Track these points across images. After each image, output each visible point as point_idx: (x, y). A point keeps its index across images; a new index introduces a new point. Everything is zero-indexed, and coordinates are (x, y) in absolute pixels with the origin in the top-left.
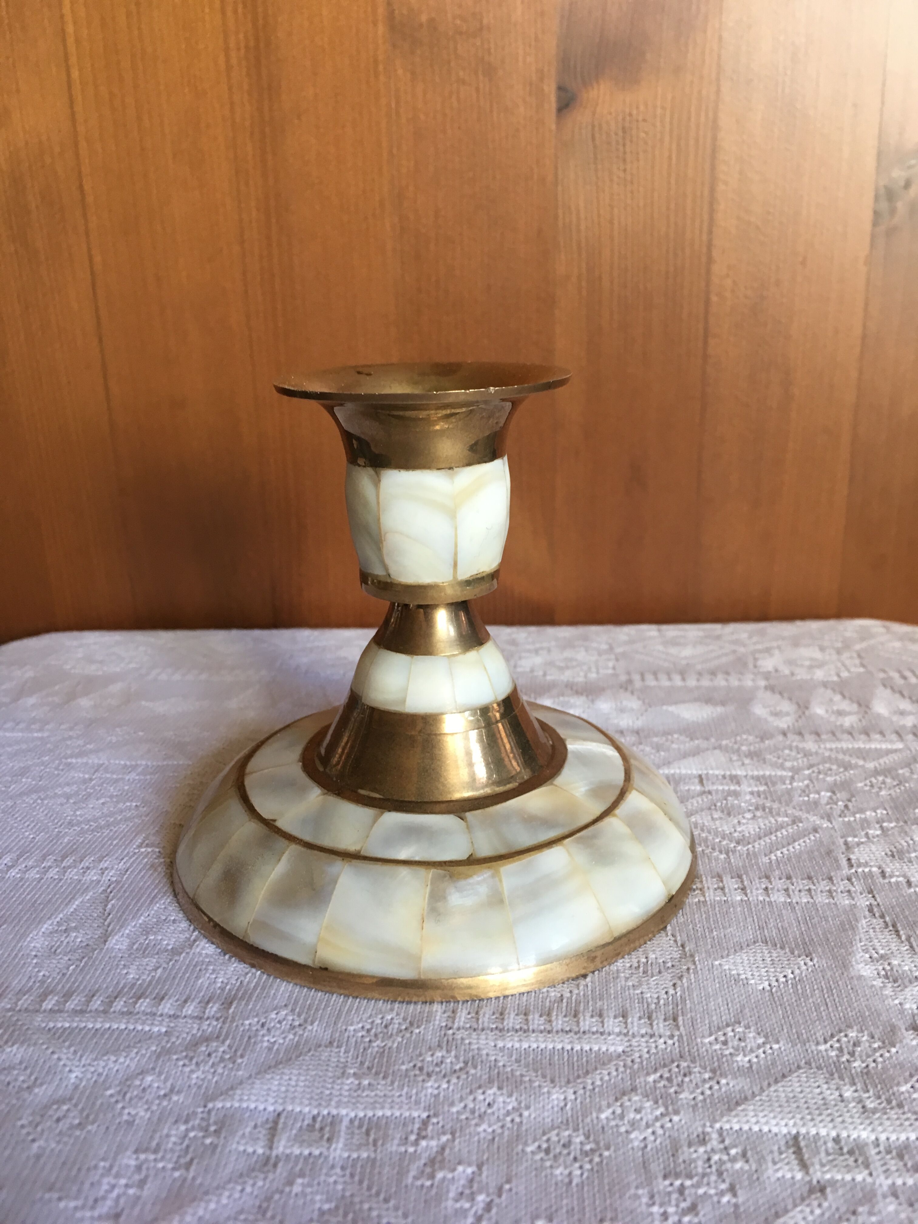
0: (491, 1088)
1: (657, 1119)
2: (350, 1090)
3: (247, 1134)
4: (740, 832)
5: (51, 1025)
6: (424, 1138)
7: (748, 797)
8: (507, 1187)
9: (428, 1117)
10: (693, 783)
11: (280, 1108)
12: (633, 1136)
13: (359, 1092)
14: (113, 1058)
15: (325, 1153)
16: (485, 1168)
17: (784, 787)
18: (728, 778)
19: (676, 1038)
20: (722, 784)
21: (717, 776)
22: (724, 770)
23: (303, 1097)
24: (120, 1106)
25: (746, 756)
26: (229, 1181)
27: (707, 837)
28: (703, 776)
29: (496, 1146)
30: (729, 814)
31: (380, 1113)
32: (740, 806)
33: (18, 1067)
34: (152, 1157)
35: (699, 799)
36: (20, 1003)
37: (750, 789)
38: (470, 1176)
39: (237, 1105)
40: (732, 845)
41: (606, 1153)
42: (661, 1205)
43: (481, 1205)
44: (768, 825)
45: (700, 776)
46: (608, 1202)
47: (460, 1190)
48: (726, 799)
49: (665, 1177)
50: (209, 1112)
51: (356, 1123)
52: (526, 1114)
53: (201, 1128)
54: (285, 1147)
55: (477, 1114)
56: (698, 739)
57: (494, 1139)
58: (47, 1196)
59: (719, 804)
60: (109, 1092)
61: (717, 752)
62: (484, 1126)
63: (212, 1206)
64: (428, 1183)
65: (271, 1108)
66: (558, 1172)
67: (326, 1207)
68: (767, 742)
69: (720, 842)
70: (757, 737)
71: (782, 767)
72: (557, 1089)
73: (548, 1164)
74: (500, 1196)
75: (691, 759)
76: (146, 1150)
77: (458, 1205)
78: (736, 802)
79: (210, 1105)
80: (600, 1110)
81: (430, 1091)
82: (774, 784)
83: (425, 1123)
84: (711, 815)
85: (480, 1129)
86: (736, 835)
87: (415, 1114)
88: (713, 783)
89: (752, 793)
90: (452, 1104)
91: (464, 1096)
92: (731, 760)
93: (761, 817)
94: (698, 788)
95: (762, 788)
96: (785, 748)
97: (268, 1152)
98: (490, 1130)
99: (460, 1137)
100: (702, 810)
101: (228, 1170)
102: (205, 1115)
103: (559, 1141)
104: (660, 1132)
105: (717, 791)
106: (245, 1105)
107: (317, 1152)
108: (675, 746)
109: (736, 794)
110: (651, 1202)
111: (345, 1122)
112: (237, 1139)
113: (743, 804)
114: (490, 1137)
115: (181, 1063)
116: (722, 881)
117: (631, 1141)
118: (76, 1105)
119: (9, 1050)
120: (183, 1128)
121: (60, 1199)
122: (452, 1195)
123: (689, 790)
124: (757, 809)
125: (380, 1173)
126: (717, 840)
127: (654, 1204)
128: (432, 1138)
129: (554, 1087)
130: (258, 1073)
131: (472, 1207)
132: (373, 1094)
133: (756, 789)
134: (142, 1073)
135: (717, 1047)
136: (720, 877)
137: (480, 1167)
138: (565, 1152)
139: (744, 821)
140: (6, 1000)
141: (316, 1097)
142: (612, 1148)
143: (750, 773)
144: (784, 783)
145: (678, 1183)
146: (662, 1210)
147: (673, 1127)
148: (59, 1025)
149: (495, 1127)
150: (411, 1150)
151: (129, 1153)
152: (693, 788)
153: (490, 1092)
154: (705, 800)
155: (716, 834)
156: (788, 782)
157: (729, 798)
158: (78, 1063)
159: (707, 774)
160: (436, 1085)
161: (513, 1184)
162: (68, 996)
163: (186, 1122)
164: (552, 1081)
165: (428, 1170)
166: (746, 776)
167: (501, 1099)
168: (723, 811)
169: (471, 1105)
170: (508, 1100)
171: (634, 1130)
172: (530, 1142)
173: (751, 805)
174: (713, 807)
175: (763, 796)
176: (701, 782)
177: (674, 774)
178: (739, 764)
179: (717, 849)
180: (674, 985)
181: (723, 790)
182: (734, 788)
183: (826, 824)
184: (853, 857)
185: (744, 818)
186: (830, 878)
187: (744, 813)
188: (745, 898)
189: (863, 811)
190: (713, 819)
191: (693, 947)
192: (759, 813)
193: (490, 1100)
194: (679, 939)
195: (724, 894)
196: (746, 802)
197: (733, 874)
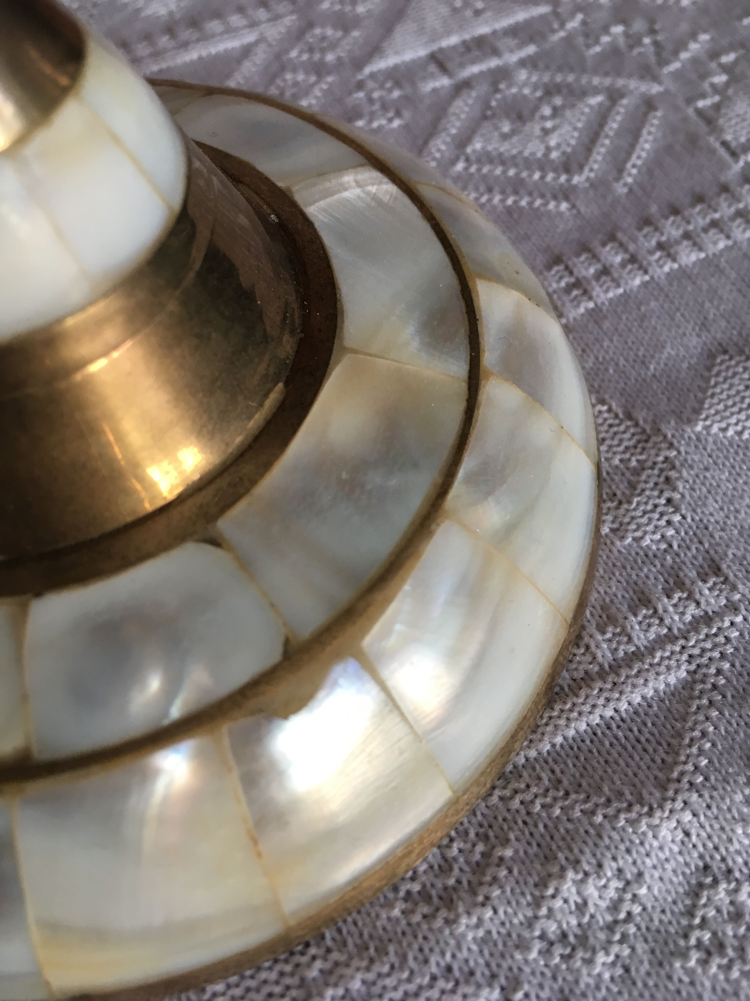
0: (561, 876)
4: (557, 148)
7: (523, 75)
17: (557, 36)
20: (473, 62)
21: (454, 48)
27: (517, 174)
32: (525, 97)
44: (583, 118)
45: (433, 57)
48: (497, 90)
52: (642, 891)
55: (572, 940)
57: (629, 974)
62: (600, 956)
69: (542, 178)
72: (658, 814)
78: (514, 90)
81: (470, 936)
82: (542, 36)
86: (554, 155)
89: (522, 63)
90: (522, 944)
91: (530, 915)
93: (564, 107)
94: (444, 82)
95: (531, 49)
103: (720, 913)
113: (526, 91)
123: (434, 90)
124: (549, 93)
129: (650, 813)
144: (554, 31)
149: (615, 948)
153: (566, 883)
156: (556, 26)
159: (441, 50)
160: (474, 920)
167: (589, 887)
168: (508, 116)
169: (553, 927)
170: (602, 881)
172: (682, 943)
173: (535, 87)
174: (489, 113)
175: (541, 65)
176: (443, 68)
177: (396, 68)
178: (468, 13)
179: (549, 195)
180: (669, 501)
181: (482, 73)
182: (493, 63)
183: (656, 89)
184: (728, 137)
185: (544, 118)
186: (725, 189)
187: (536, 108)
188: (647, 278)
189: (681, 45)
190: (505, 137)
191: (644, 413)
192: (558, 101)
193: (574, 898)
194: (614, 405)
195: (613, 280)
196: (525, 84)
197: (600, 236)
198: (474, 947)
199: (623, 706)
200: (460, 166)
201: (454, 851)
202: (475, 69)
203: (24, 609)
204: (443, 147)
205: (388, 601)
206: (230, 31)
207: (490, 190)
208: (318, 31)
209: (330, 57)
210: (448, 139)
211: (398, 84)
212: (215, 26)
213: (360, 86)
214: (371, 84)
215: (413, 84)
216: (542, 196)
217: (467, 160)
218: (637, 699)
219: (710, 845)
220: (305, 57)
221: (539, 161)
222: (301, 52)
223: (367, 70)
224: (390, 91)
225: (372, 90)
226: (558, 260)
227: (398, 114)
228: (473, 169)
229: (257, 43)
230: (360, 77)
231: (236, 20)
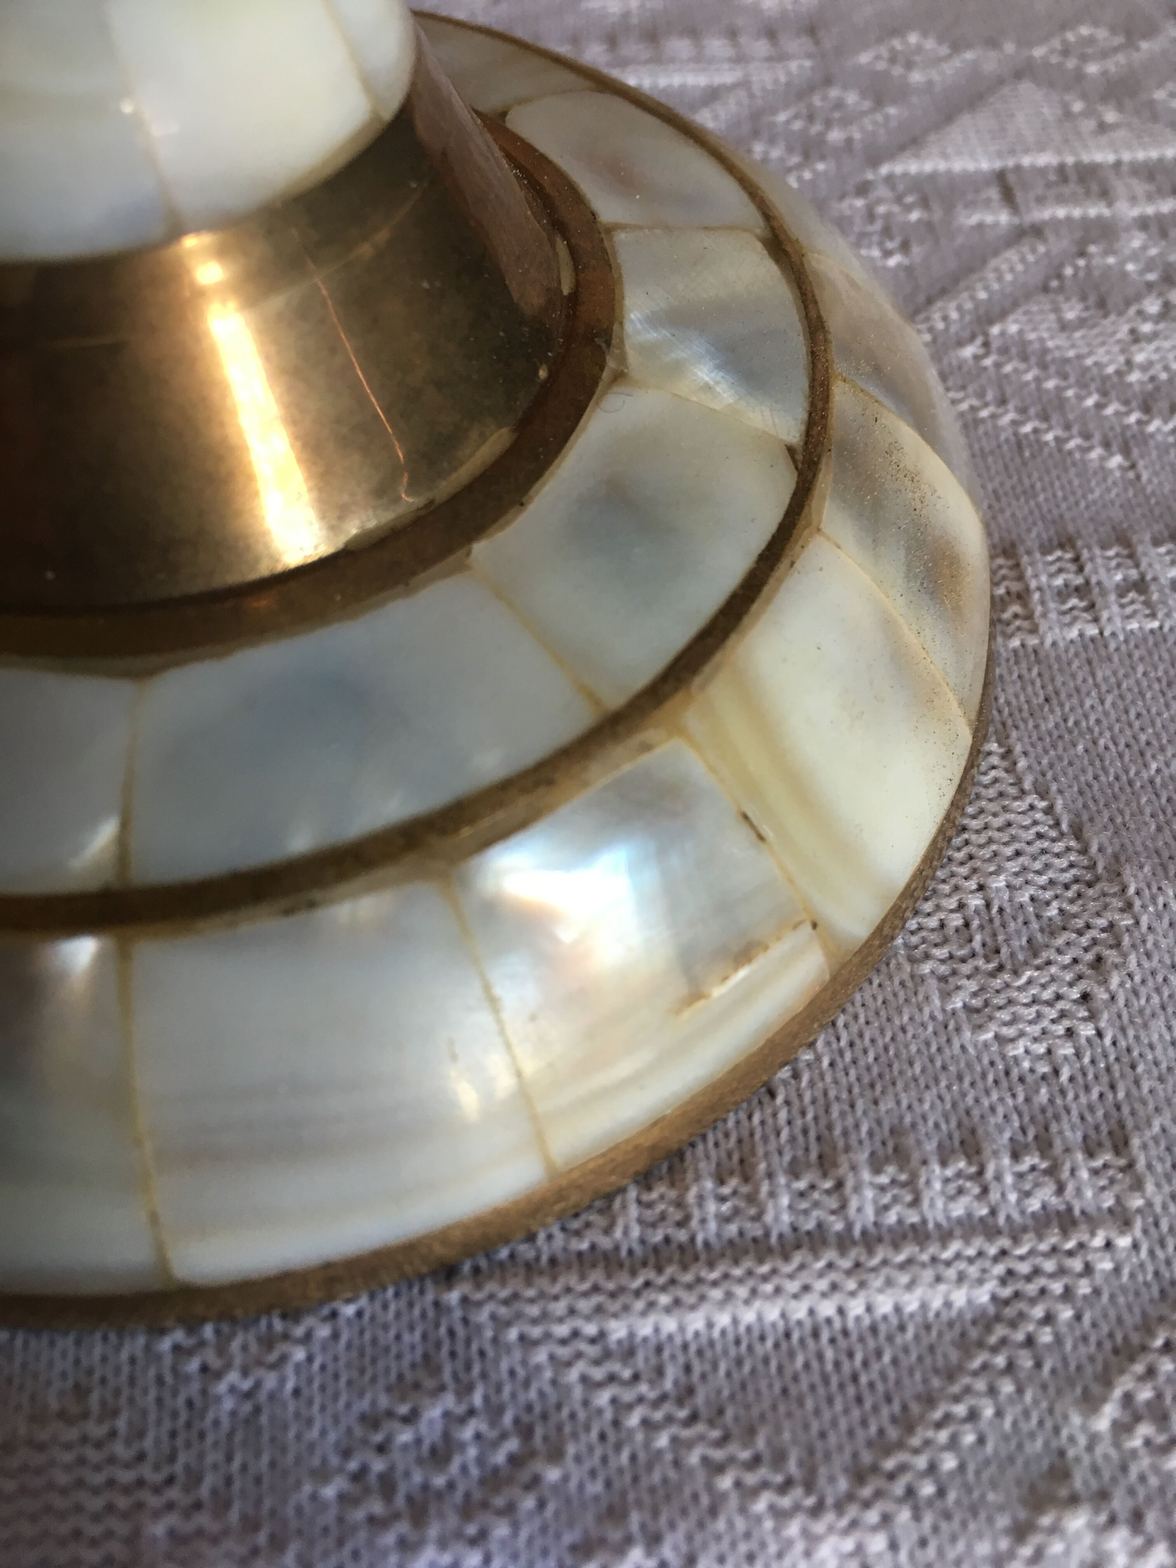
10: (987, 202)
18: (1073, 177)
19: (1138, 1224)
22: (1059, 152)
25: (1104, 99)
28: (1012, 179)
35: (1012, 255)
37: (1135, 212)
40: (1133, 418)
56: (969, 46)
61: (1026, 87)
68: (1145, 45)
70: (1113, 30)
75: (966, 120)
84: (1057, 310)
88: (1041, 201)
92: (1068, 114)
100: (1028, 296)
105: (1055, 223)
108: (916, 77)
126: (1090, 402)
133: (1150, 210)
136: (1123, 540)
139: (1146, 328)
143: (1126, 157)
152: (989, 219)
154: (1031, 258)
157: (1092, 249)
166: (1118, 164)
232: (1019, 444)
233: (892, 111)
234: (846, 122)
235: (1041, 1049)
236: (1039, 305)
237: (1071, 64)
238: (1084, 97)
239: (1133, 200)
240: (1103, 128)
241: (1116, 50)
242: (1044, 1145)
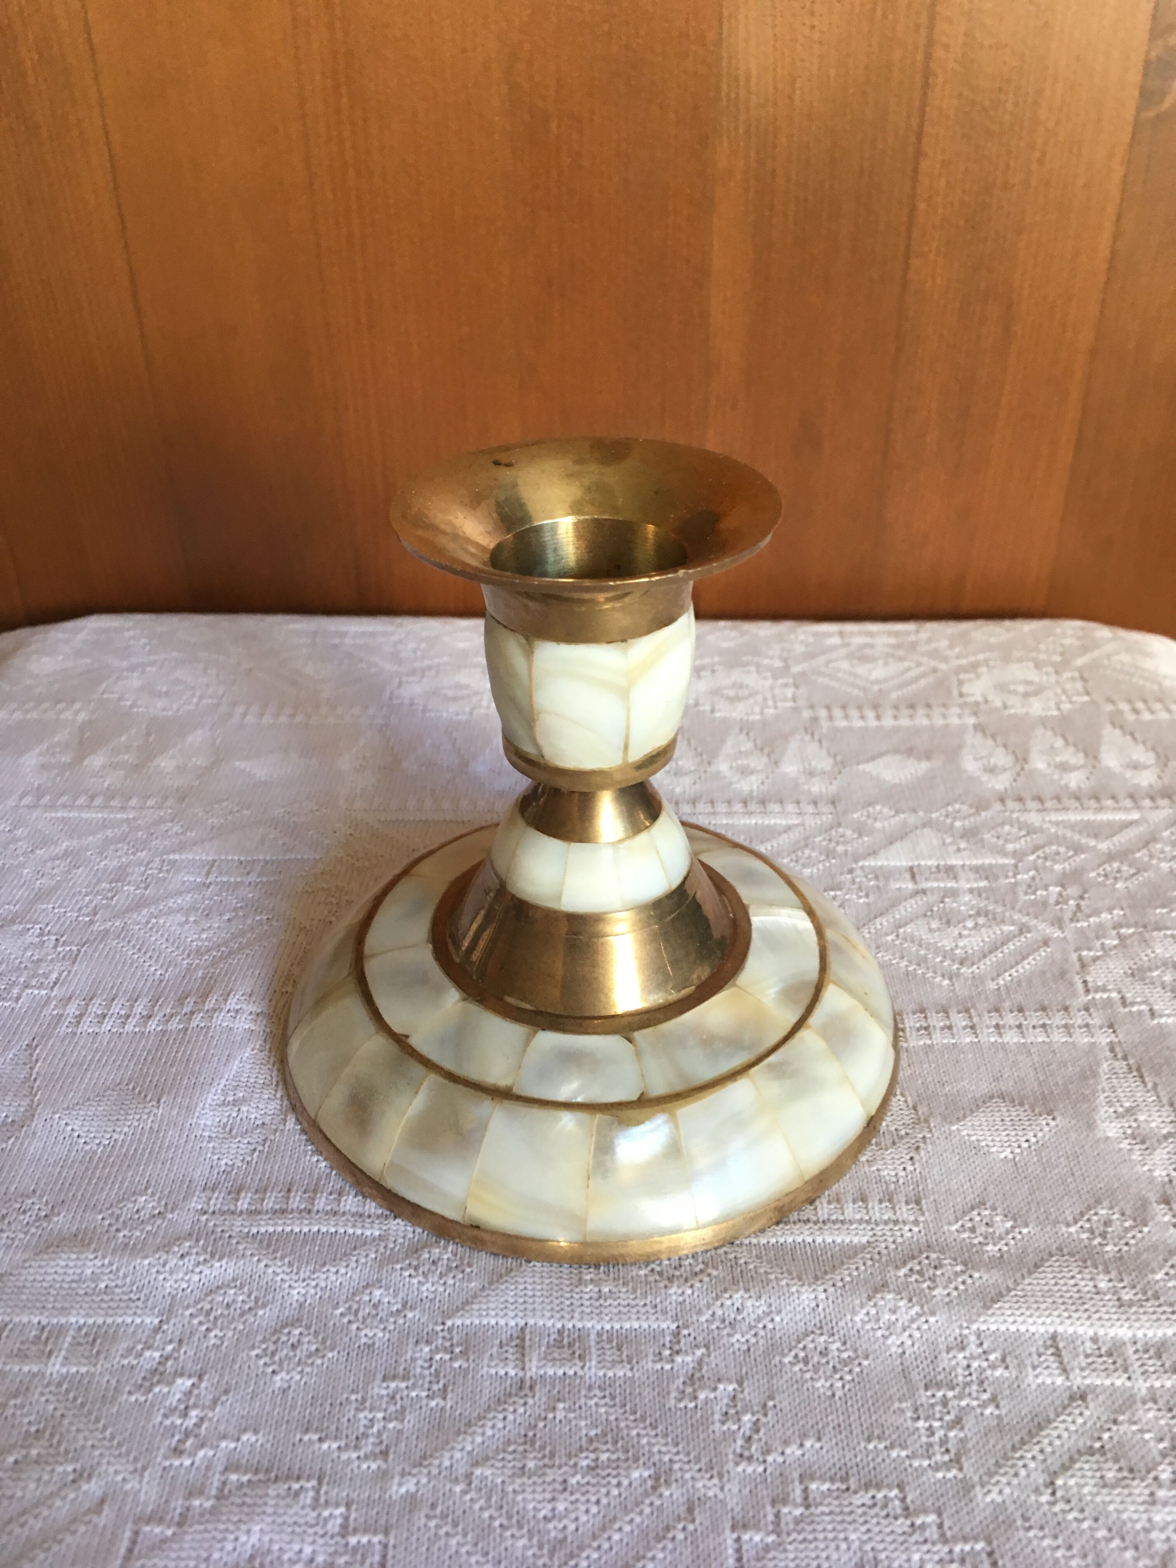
0: (737, 1291)
1: (913, 1321)
2: (591, 1298)
3: (495, 1354)
4: (962, 948)
5: (254, 1230)
6: (678, 1353)
7: (967, 897)
8: (771, 1404)
9: (678, 1327)
10: (904, 880)
11: (522, 1323)
12: (890, 1341)
13: (601, 1301)
14: (334, 1270)
15: (580, 1373)
16: (745, 1384)
17: (1007, 881)
18: (943, 870)
19: (921, 1225)
20: (936, 880)
21: (930, 868)
22: (937, 859)
23: (543, 1308)
24: (354, 1327)
25: (962, 837)
26: (489, 1409)
27: (926, 954)
28: (915, 870)
29: (752, 1357)
30: (948, 923)
31: (627, 1326)
32: (959, 911)
33: (233, 1285)
34: (403, 1385)
35: (913, 901)
36: (212, 1202)
37: (969, 886)
38: (732, 1394)
39: (477, 1322)
40: (955, 967)
41: (865, 1363)
42: (926, 1420)
43: (749, 1425)
44: (993, 936)
45: (911, 869)
46: (874, 1418)
47: (724, 1410)
48: (942, 902)
49: (926, 1388)
50: (450, 1330)
51: (605, 1337)
52: (778, 1319)
53: (445, 1350)
54: (539, 1368)
55: (727, 1322)
56: (904, 812)
57: (749, 1350)
58: (306, 1438)
59: (935, 909)
60: (338, 1312)
61: (927, 831)
62: (738, 1336)
63: (479, 1439)
64: (692, 1405)
65: (512, 1323)
66: (818, 1384)
67: (592, 1433)
68: (983, 814)
69: (941, 962)
70: (971, 806)
71: (1003, 853)
72: (806, 1287)
73: (808, 1376)
74: (766, 1415)
75: (898, 845)
76: (394, 1377)
77: (725, 1428)
78: (955, 905)
79: (449, 1323)
80: (854, 1312)
81: (674, 1298)
82: (996, 878)
83: (677, 1334)
84: (928, 923)
85: (733, 1340)
86: (958, 951)
87: (664, 1325)
88: (927, 879)
89: (971, 891)
90: (699, 1312)
91: (711, 1302)
92: (944, 844)
93: (983, 925)
94: (910, 886)
95: (983, 884)
96: (1003, 824)
97: (521, 1374)
98: (743, 1340)
99: (715, 1350)
100: (917, 918)
101: (485, 1398)
102: (446, 1334)
103: (815, 1348)
104: (917, 1335)
105: (932, 889)
106: (485, 1322)
107: (571, 1372)
108: (878, 825)
109: (954, 893)
110: (915, 1416)
111: (593, 1337)
112: (486, 1361)
113: (962, 908)
114: (745, 1347)
115: (407, 1274)
116: (948, 1017)
117: (889, 1347)
118: (308, 1327)
119: (217, 1265)
120: (427, 1349)
121: (320, 1440)
122: (717, 1417)
123: (899, 889)
124: (978, 914)
125: (640, 1394)
126: (938, 960)
127: (918, 1418)
128: (686, 1353)
129: (803, 1285)
130: (491, 1283)
131: (739, 1428)
132: (616, 1303)
133: (975, 885)
134: (366, 1287)
135: (965, 1235)
136: (945, 1011)
137: (740, 1383)
138: (824, 1361)
139: (966, 932)
140: (195, 1199)
141: (557, 1309)
142: (871, 1357)
143: (968, 863)
144: (1007, 877)
145: (940, 1394)
146: (927, 1425)
147: (929, 1329)
148: (263, 1230)
149: (748, 1336)
150: (668, 1367)
151: (378, 1382)
152: (904, 886)
153: (737, 1296)
154: (920, 903)
155: (937, 951)
156: (1010, 874)
157: (947, 900)
158: (296, 1278)
159: (919, 866)
160: (680, 1291)
161: (777, 1402)
162: (262, 1191)
163: (428, 1342)
164: (800, 1279)
165: (689, 1390)
166: (963, 866)
167: (749, 1303)
168: (941, 919)
169: (719, 1312)
170: (757, 1304)
171: (891, 1334)
172: (786, 1351)
173: (972, 908)
174: (929, 913)
175: (984, 895)
176: (913, 877)
177: (881, 867)
178: (953, 848)
179: (939, 973)
180: (912, 1158)
181: (939, 888)
182: (951, 884)
183: (1057, 934)
184: (1089, 979)
185: (965, 927)
186: (1066, 1009)
187: (964, 920)
188: (976, 1040)
189: (1097, 912)
190: (931, 930)
191: (926, 1109)
192: (981, 920)
193: (738, 1304)
194: (909, 1099)
195: (952, 1034)
196: (965, 904)
197: (960, 1007)
198: (674, 1304)
199: (819, 1240)
200: (890, 938)
201: (687, 1263)
202: (935, 885)
203: (536, 1032)
204: (885, 924)
205: (699, 1099)
206: (783, 813)
207: (902, 958)
208: (841, 830)
209: (840, 849)
210: (892, 920)
211: (877, 878)
212: (774, 807)
213: (851, 871)
214: (859, 872)
215: (887, 879)
216: (935, 972)
217: (897, 936)
218: (829, 1240)
219: (828, 1318)
220: (824, 843)
221: (945, 951)
222: (824, 840)
223: (860, 864)
224: (870, 880)
225: (858, 876)
226: (922, 1011)
227: (867, 896)
228: (897, 942)
229: (797, 826)
230: (854, 866)
231: (791, 808)
232: (907, 973)
233: (866, 839)
234: (846, 843)
235: (893, 1173)
236: (921, 922)
237: (949, 821)
238: (953, 836)
239: (968, 880)
240: (959, 850)
241: (970, 815)
242: (890, 1200)
